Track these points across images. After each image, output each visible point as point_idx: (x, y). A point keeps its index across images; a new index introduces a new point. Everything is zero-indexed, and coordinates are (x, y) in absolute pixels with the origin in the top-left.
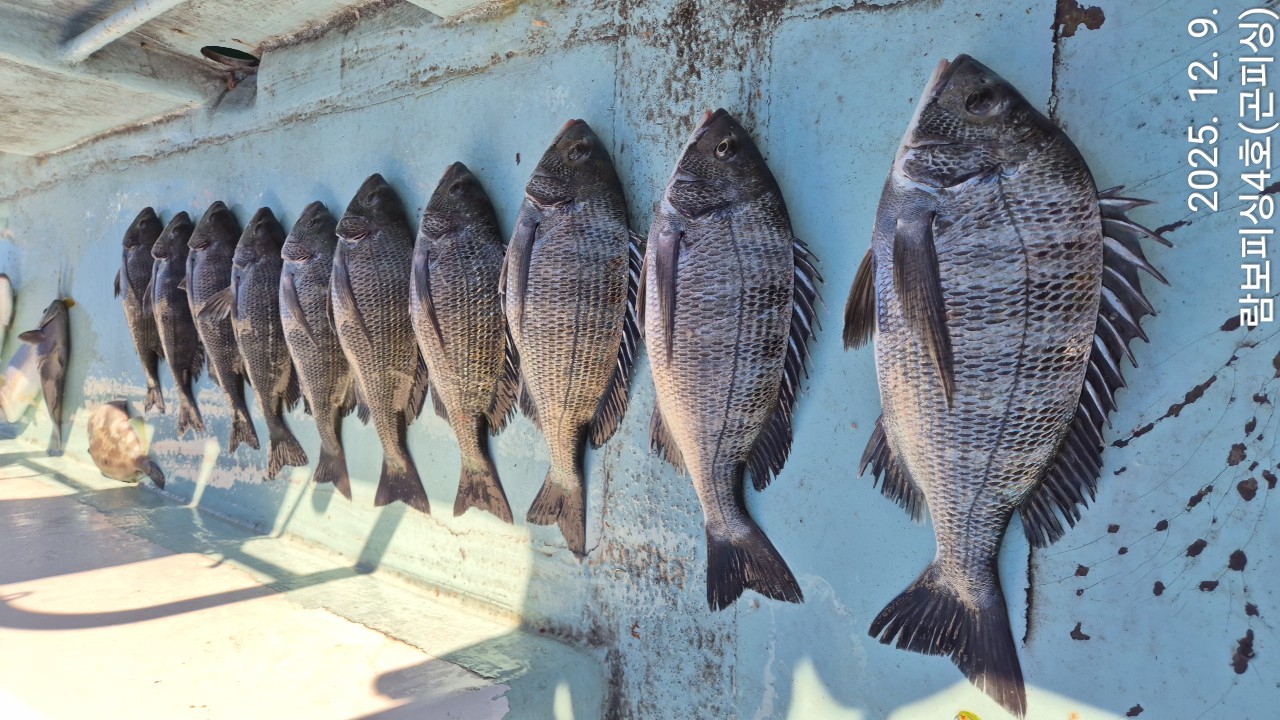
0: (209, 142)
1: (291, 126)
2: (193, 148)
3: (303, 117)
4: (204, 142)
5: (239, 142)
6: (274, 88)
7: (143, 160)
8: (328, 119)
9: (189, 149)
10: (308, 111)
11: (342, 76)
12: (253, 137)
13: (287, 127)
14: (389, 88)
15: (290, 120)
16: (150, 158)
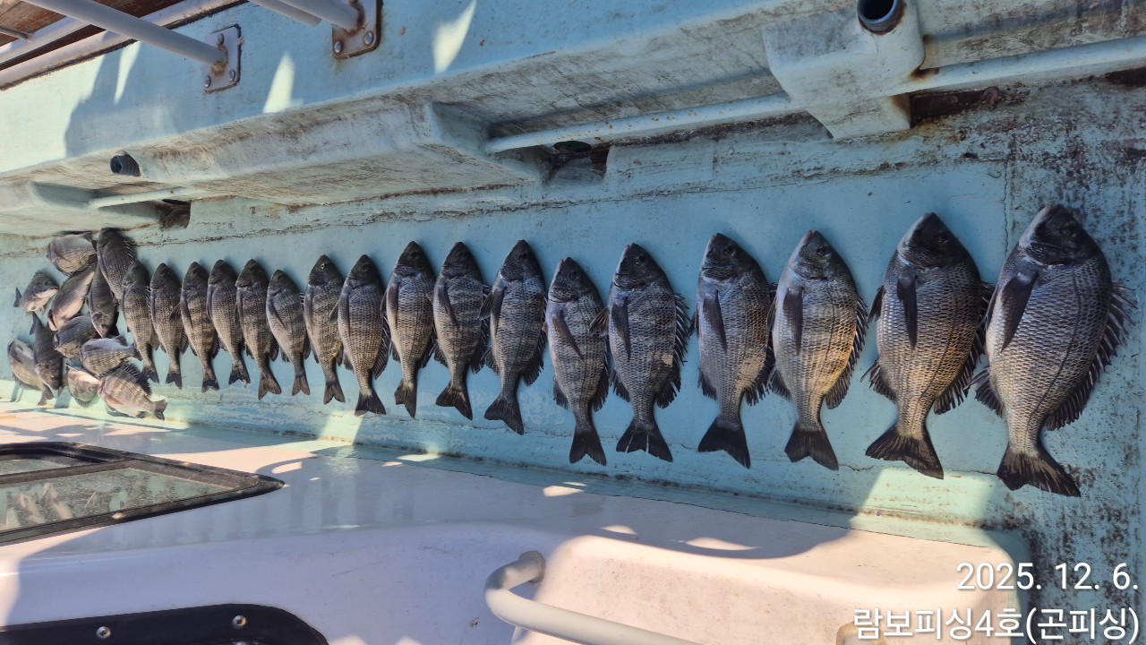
0: (543, 205)
1: (650, 198)
2: (523, 208)
3: (666, 193)
4: (537, 205)
5: (586, 207)
6: (630, 172)
7: (454, 215)
8: (696, 195)
9: (517, 209)
10: (672, 190)
11: (714, 169)
12: (601, 205)
13: (644, 199)
14: (769, 179)
15: (650, 194)
16: (464, 214)
